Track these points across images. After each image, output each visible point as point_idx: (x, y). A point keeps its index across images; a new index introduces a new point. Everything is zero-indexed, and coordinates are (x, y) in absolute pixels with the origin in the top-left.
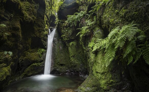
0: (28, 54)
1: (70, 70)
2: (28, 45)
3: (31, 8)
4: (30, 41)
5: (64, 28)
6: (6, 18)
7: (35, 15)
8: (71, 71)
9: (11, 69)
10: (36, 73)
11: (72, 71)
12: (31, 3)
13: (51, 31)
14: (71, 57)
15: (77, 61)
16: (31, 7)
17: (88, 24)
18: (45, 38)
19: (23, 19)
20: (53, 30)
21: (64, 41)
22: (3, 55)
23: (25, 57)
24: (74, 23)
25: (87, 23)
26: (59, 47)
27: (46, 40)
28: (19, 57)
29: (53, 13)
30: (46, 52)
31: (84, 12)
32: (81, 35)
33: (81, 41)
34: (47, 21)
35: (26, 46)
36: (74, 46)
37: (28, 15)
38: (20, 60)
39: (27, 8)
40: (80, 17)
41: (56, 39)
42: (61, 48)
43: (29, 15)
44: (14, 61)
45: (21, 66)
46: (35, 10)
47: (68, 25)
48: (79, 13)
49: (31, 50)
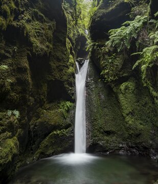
0: (43, 113)
1: (127, 144)
2: (43, 97)
3: (42, 31)
4: (45, 88)
5: (104, 56)
6: (8, 55)
7: (50, 42)
8: (129, 147)
9: (18, 143)
10: (59, 149)
11: (132, 147)
12: (42, 22)
13: (81, 65)
14: (127, 115)
15: (141, 124)
16: (43, 29)
17: (155, 41)
18: (71, 79)
19: (31, 51)
20: (83, 64)
21: (107, 83)
22: (7, 117)
23: (40, 120)
24: (124, 44)
25: (154, 38)
26: (100, 96)
27: (73, 84)
28: (29, 120)
29: (81, 31)
30: (74, 107)
31: (143, 18)
32: (143, 67)
33: (144, 79)
34: (71, 47)
35: (40, 100)
36: (130, 91)
37: (38, 44)
38: (32, 124)
39: (36, 32)
40: (136, 30)
41: (91, 80)
42: (103, 96)
43: (41, 43)
44: (23, 126)
45: (34, 136)
46: (50, 33)
47: (111, 50)
48: (133, 20)
49: (48, 106)
